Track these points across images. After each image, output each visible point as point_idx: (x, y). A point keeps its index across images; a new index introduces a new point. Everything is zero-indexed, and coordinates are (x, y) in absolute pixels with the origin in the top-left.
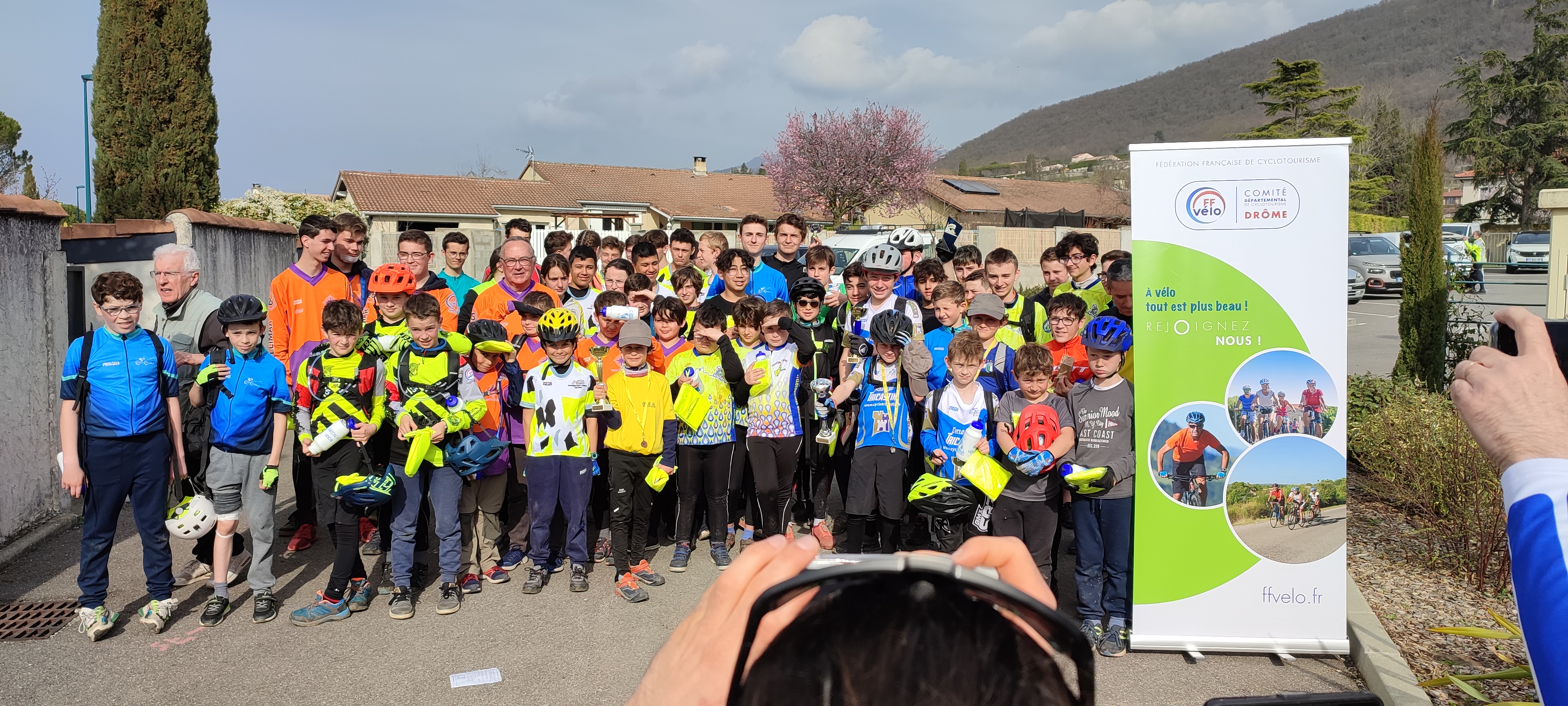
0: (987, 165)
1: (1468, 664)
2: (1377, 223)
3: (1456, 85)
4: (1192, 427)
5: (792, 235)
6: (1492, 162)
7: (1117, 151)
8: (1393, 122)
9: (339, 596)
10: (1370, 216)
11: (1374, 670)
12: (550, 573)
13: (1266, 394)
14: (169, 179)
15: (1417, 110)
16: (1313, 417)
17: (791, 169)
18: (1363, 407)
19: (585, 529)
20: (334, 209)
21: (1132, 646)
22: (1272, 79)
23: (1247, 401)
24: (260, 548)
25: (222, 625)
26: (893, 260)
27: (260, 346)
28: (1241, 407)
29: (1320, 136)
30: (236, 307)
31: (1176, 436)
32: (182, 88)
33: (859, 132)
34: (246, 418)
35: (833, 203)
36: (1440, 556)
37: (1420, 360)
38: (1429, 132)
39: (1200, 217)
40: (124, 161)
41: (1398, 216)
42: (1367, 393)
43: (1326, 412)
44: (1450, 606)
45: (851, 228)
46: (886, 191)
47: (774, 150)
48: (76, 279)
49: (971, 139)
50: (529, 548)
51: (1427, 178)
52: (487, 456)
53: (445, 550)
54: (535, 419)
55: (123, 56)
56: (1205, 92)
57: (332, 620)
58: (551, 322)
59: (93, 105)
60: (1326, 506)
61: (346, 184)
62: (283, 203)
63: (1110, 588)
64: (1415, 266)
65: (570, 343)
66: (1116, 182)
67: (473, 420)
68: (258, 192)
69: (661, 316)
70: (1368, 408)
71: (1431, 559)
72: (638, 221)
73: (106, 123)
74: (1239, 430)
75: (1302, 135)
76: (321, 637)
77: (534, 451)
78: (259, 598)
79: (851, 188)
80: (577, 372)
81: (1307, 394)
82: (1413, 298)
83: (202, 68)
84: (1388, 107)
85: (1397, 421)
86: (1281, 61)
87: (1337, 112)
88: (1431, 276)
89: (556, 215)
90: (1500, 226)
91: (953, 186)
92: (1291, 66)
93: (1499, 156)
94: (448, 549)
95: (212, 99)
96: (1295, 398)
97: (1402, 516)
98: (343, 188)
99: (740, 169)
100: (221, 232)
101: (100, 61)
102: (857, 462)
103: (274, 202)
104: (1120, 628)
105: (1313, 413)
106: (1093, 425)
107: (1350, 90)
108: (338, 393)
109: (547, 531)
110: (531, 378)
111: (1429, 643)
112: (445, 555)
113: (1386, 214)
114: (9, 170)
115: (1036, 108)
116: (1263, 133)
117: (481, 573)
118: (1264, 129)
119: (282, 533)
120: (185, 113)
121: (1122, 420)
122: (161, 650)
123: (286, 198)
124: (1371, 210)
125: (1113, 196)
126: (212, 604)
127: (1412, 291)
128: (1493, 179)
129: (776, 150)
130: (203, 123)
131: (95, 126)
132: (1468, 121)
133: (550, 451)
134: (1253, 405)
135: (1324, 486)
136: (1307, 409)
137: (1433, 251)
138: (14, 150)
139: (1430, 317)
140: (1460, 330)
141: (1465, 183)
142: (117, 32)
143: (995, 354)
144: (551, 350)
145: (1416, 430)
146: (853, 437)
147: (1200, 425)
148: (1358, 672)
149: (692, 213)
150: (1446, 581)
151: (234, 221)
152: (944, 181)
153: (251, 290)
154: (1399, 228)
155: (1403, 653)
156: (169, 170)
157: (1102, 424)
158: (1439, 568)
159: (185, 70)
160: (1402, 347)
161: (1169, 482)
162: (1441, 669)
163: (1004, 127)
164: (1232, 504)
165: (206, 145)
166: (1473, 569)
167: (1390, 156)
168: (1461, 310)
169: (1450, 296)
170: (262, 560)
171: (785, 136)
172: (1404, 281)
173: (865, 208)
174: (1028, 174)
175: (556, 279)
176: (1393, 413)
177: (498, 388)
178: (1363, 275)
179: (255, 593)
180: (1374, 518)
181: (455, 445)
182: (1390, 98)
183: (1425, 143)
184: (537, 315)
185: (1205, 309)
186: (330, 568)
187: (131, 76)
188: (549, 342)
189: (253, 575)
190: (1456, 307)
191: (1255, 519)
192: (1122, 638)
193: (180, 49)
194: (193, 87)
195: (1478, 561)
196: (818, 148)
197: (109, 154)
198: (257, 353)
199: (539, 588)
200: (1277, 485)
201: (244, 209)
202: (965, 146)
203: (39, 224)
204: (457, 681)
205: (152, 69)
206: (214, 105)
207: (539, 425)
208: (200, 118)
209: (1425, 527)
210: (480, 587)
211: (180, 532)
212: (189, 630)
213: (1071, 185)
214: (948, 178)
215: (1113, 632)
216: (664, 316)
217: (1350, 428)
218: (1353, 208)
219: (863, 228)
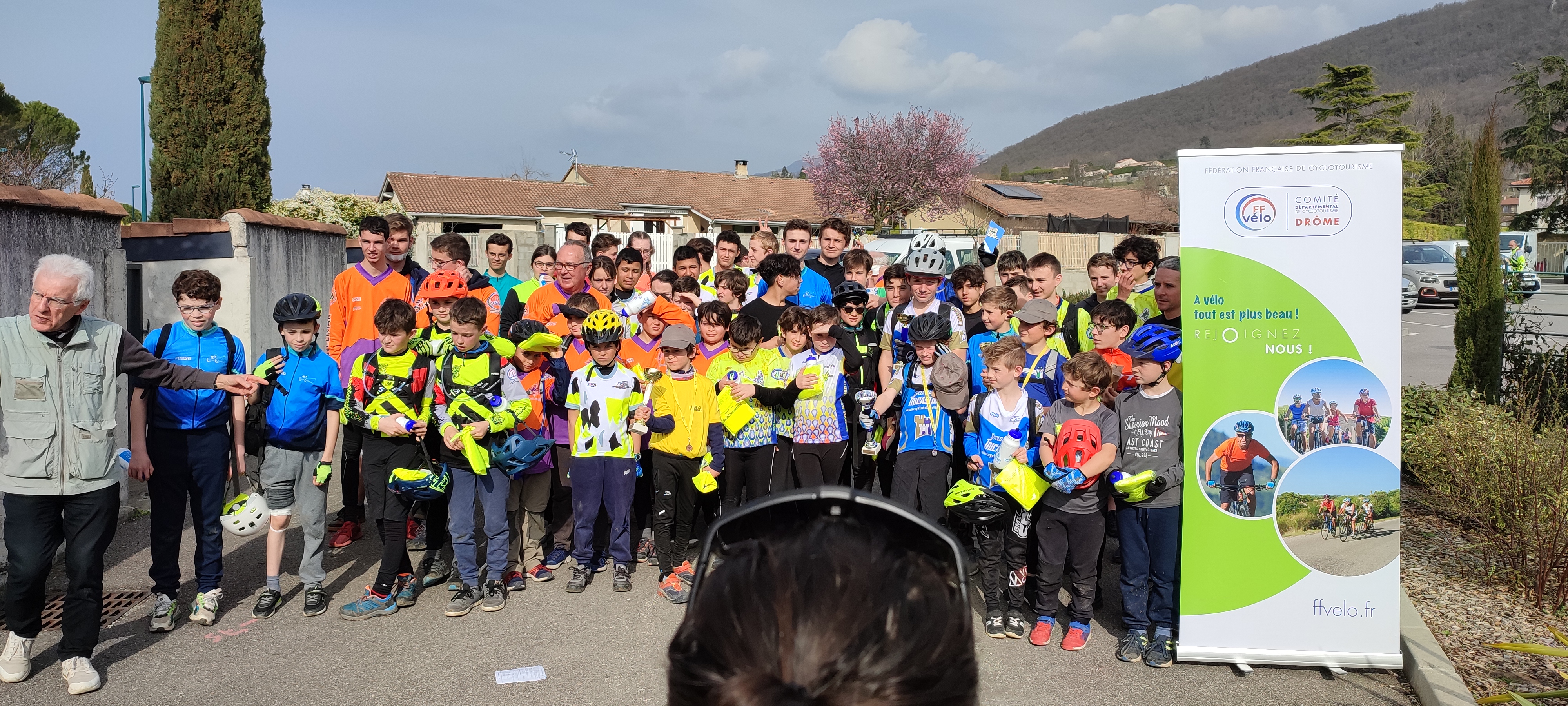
0: (1030, 170)
1: (1526, 682)
2: (1431, 231)
3: (1513, 91)
4: (1241, 436)
5: (836, 240)
6: (1550, 170)
7: (1161, 157)
8: (1448, 129)
9: (387, 591)
10: (1423, 224)
11: (1428, 687)
12: (594, 572)
13: (1317, 403)
14: (223, 179)
15: (1471, 117)
16: (1366, 428)
17: (832, 173)
18: (1417, 419)
19: (629, 530)
20: (381, 210)
21: (1179, 658)
22: (1323, 84)
23: (1297, 410)
24: (311, 544)
25: (274, 617)
26: (937, 265)
27: (314, 344)
28: (1291, 416)
29: (1371, 142)
30: (292, 307)
31: (1224, 445)
32: (237, 90)
33: (901, 136)
34: (300, 414)
35: (874, 207)
36: (1496, 571)
37: (1477, 371)
38: (1487, 139)
39: (1250, 224)
40: (180, 162)
41: (1452, 224)
42: (1421, 404)
43: (1381, 423)
44: (1507, 622)
45: (893, 232)
46: (927, 195)
47: (816, 154)
48: (134, 279)
49: (1014, 143)
50: (573, 547)
51: (1484, 186)
52: (532, 454)
53: (492, 549)
54: (580, 420)
55: (180, 59)
56: (1253, 97)
57: (380, 615)
58: (594, 324)
59: (151, 106)
60: (1379, 517)
61: (392, 185)
62: (333, 204)
63: (1156, 598)
64: (1472, 276)
65: (613, 345)
66: (1161, 188)
67: (517, 420)
68: (308, 193)
69: (708, 320)
70: (1422, 420)
71: (1487, 575)
72: (679, 223)
73: (164, 124)
74: (1289, 440)
75: (1353, 142)
76: (370, 632)
77: (578, 451)
78: (309, 592)
79: (892, 192)
80: (622, 375)
81: (1359, 404)
82: (1469, 308)
83: (256, 71)
84: (1442, 113)
85: (1453, 433)
86: (1332, 66)
87: (1389, 118)
88: (1489, 286)
89: (598, 217)
90: (1558, 236)
91: (995, 191)
92: (1342, 71)
93: (1557, 164)
94: (495, 548)
95: (265, 102)
96: (1347, 408)
97: (1457, 530)
98: (389, 189)
99: (780, 173)
100: (274, 232)
101: (158, 64)
102: (900, 467)
103: (324, 203)
104: (1167, 639)
105: (1366, 423)
106: (1141, 434)
107: (1403, 96)
108: (391, 390)
109: (591, 531)
110: (576, 379)
111: (1485, 659)
112: (492, 553)
113: (1439, 222)
114: (68, 170)
115: (1079, 113)
116: (1313, 139)
117: (525, 571)
118: (1314, 135)
119: (332, 528)
120: (240, 115)
121: (1172, 430)
122: (215, 641)
123: (335, 199)
124: (1424, 218)
125: (1158, 202)
126: (265, 596)
127: (1468, 301)
128: (1551, 187)
129: (817, 154)
130: (257, 125)
131: (152, 127)
132: (1525, 128)
133: (594, 452)
134: (1304, 415)
135: (1377, 497)
136: (1360, 419)
137: (1490, 260)
138: (72, 150)
139: (1486, 327)
140: (1516, 341)
141: (1522, 191)
142: (174, 35)
143: (1046, 361)
144: (595, 352)
145: (1473, 443)
146: (896, 442)
147: (1248, 434)
148: (1411, 687)
149: (732, 217)
150: (1502, 597)
151: (286, 221)
152: (987, 186)
153: (302, 289)
154: (1453, 236)
155: (1458, 669)
156: (224, 171)
157: (1150, 433)
158: (1496, 583)
159: (239, 73)
160: (1457, 357)
161: (1217, 491)
162: (1498, 687)
163: (1047, 133)
164: (1282, 514)
165: (259, 147)
166: (1531, 585)
167: (1444, 163)
168: (1519, 321)
169: (1508, 306)
170: (313, 555)
171: (827, 139)
172: (1460, 290)
173: (905, 212)
174: (1071, 180)
175: (601, 280)
176: (1449, 424)
177: (541, 387)
178: (1416, 283)
179: (306, 587)
180: (1428, 531)
181: (500, 445)
182: (1444, 104)
183: (1483, 150)
184: (581, 316)
185: (1255, 317)
186: (378, 565)
187: (187, 78)
188: (593, 344)
189: (305, 570)
190: (1513, 318)
191: (1305, 530)
192: (1168, 648)
193: (235, 52)
194: (247, 89)
195: (1536, 577)
196: (859, 152)
197: (165, 155)
198: (311, 351)
199: (582, 587)
200: (1328, 496)
201: (294, 210)
202: (1008, 151)
203: (101, 223)
204: (503, 678)
205: (207, 72)
206: (268, 107)
207: (583, 425)
208: (254, 120)
209: (1482, 541)
210: (524, 583)
211: (235, 529)
212: (242, 622)
213: (1114, 190)
214: (990, 182)
215: (1159, 643)
216: (711, 320)
217: (1404, 439)
218: (1406, 216)
219: (905, 232)
